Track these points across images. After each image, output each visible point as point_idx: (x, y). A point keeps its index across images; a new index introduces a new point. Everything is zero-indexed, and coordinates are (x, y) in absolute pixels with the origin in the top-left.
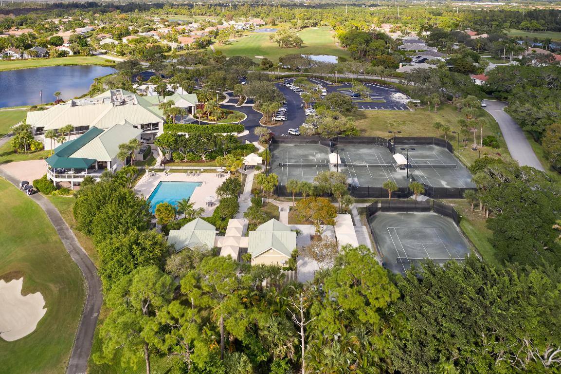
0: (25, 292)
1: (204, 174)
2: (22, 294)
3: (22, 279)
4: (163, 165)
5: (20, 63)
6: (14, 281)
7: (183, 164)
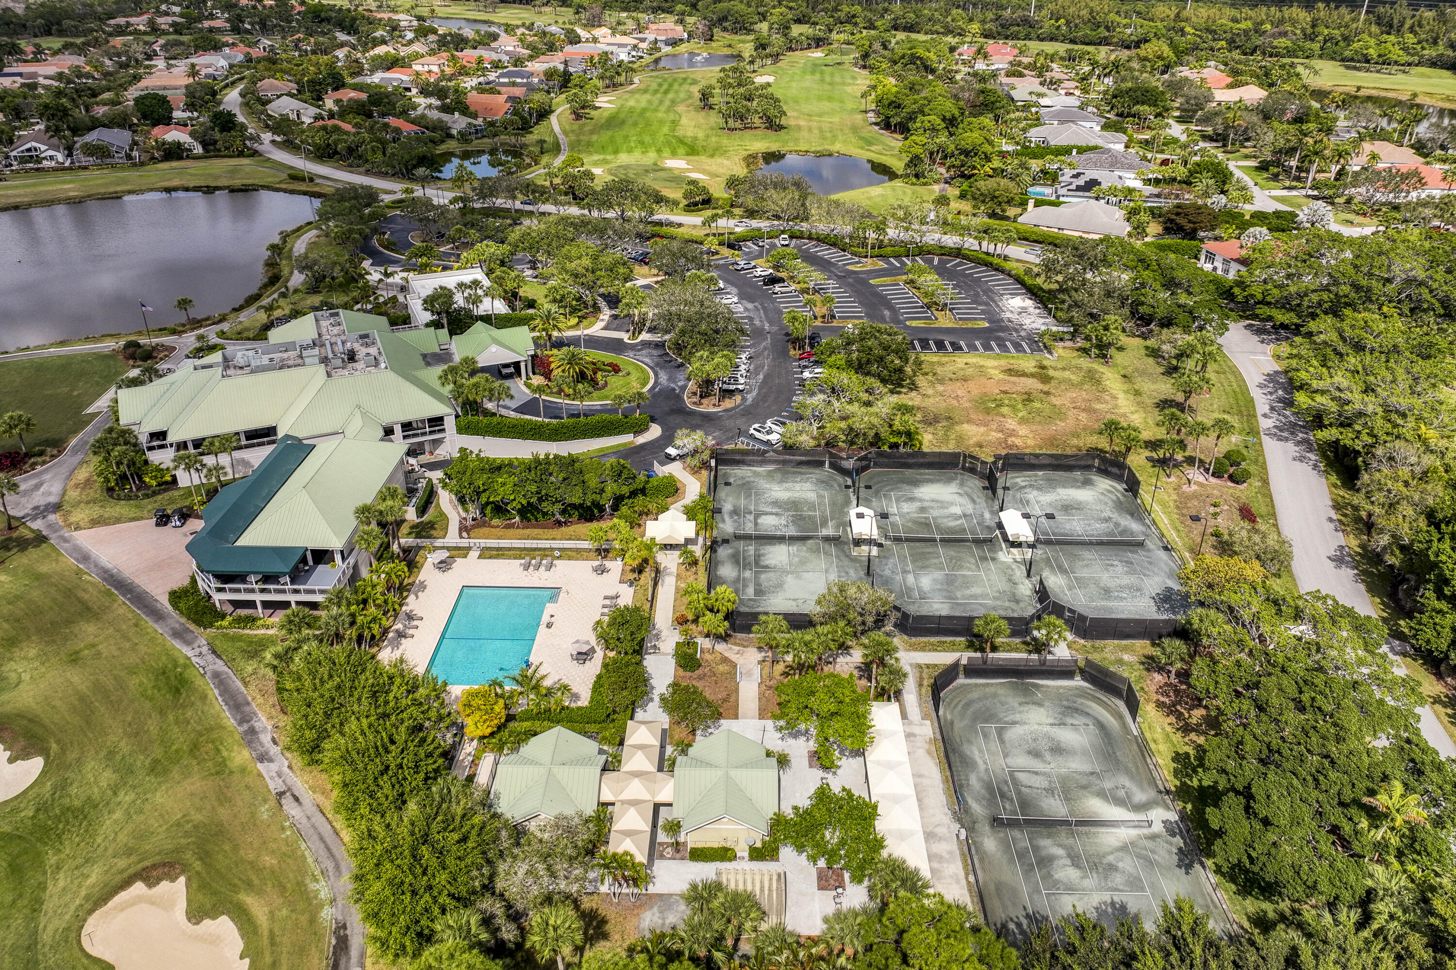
0: (196, 914)
1: (561, 565)
2: (189, 920)
3: (182, 880)
4: (465, 534)
5: (70, 182)
6: (165, 885)
7: (511, 531)
